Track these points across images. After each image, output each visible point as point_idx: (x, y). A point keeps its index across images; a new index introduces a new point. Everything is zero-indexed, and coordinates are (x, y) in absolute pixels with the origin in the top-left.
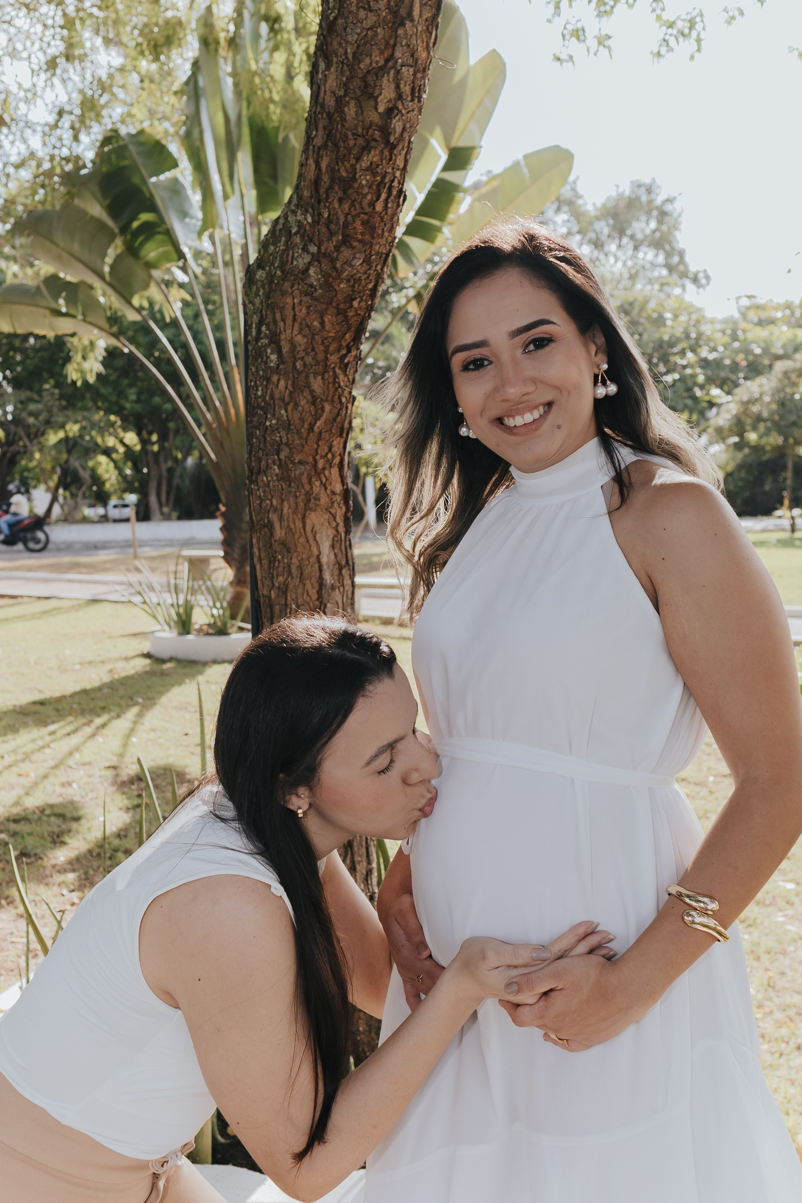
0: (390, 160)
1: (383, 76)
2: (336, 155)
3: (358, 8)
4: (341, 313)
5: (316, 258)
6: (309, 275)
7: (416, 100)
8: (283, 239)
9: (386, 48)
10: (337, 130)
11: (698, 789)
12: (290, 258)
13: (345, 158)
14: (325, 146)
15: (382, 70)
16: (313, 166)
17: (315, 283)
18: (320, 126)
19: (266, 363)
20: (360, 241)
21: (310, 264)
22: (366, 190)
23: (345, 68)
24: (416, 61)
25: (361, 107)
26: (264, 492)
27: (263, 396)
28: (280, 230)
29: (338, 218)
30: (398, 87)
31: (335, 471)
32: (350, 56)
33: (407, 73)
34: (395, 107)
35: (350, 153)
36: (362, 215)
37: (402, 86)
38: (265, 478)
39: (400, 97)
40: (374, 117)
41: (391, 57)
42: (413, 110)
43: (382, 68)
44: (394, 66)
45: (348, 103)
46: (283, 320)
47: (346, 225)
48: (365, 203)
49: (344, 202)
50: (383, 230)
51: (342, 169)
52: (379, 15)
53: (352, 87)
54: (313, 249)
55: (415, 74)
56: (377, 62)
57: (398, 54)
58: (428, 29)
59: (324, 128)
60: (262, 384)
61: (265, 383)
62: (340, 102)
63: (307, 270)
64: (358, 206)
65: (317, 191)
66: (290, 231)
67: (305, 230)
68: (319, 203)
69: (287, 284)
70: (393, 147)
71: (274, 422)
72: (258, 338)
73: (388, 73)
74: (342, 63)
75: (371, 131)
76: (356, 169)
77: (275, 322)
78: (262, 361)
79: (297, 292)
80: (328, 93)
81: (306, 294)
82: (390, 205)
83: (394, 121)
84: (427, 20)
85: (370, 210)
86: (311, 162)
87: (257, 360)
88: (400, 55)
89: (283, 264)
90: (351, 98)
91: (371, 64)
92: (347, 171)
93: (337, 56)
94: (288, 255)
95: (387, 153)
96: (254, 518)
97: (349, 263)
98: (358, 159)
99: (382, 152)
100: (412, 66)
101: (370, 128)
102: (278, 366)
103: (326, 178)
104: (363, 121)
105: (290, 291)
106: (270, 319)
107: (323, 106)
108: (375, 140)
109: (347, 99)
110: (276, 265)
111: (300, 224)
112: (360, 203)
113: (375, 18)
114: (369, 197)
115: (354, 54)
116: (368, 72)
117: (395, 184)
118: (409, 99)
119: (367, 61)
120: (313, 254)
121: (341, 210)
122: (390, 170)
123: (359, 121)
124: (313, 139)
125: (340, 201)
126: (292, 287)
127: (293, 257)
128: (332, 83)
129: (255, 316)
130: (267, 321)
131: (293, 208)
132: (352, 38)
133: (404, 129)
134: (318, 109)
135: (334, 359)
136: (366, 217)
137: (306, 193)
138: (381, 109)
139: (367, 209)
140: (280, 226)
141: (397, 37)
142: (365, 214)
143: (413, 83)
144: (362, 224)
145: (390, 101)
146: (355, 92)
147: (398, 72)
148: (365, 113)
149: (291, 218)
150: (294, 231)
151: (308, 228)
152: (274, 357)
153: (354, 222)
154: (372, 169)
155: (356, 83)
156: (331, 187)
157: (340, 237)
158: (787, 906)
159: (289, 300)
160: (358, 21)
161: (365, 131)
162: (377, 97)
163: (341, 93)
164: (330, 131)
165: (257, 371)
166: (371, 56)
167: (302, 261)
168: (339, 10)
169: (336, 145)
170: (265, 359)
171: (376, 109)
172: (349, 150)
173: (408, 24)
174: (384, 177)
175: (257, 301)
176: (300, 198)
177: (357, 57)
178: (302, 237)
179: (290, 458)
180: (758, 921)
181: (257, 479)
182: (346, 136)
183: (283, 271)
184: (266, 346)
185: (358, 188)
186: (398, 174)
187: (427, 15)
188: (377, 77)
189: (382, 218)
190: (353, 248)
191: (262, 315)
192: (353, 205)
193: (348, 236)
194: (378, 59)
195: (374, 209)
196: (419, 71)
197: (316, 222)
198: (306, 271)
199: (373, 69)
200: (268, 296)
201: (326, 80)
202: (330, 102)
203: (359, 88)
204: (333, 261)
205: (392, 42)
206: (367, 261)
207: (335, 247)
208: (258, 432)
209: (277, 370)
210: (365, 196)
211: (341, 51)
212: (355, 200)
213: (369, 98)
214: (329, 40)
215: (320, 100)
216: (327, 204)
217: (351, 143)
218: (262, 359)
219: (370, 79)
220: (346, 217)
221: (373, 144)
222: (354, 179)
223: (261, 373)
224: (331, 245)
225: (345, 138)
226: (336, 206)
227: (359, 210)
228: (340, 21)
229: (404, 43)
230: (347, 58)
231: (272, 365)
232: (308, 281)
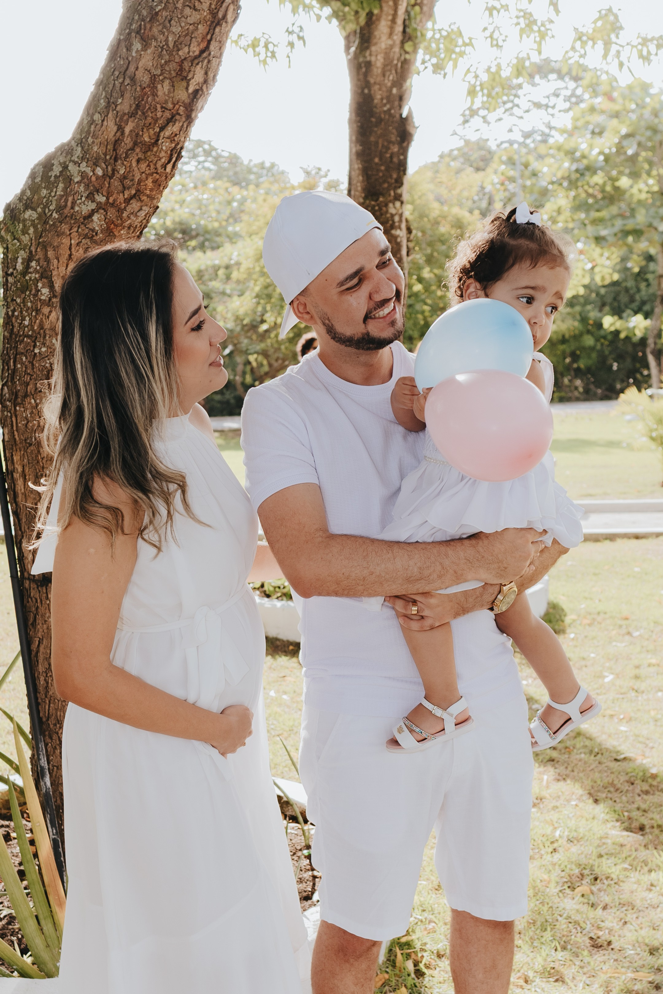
0: (186, 131)
1: (196, 64)
2: (143, 122)
3: (184, 6)
5: (102, 207)
6: (92, 221)
8: (61, 185)
9: (202, 41)
10: (147, 102)
12: (69, 204)
13: (150, 126)
14: (131, 113)
15: (196, 59)
16: (113, 128)
17: (97, 228)
18: (127, 96)
19: (36, 295)
20: (148, 197)
21: (94, 211)
22: (163, 154)
23: (164, 52)
25: (173, 86)
26: (32, 413)
27: (31, 325)
29: (133, 176)
30: (206, 73)
32: (171, 45)
34: (201, 89)
35: (156, 123)
36: (155, 175)
37: (209, 73)
38: (33, 401)
40: (183, 96)
41: (207, 49)
43: (196, 57)
44: (207, 56)
45: (163, 81)
46: (56, 258)
47: (139, 181)
48: (159, 164)
49: (141, 162)
51: (146, 135)
52: (201, 15)
53: (168, 69)
54: (101, 199)
55: (217, 64)
56: (194, 52)
59: (132, 98)
60: (29, 314)
61: (34, 314)
64: (152, 167)
65: (114, 150)
66: (71, 180)
67: (91, 181)
68: (116, 160)
69: (64, 226)
70: (190, 122)
71: (44, 349)
72: (24, 272)
73: (202, 62)
74: (162, 48)
75: (177, 106)
76: (159, 136)
77: (47, 260)
78: (30, 294)
79: (74, 234)
80: (142, 69)
81: (86, 237)
83: (197, 102)
86: (111, 124)
87: (23, 292)
88: (213, 48)
89: (60, 209)
90: (166, 78)
91: (189, 52)
92: (150, 137)
93: (155, 40)
94: (66, 201)
95: (185, 126)
96: (16, 437)
97: (135, 215)
98: (162, 129)
99: (182, 125)
100: (218, 58)
101: (177, 104)
102: (50, 299)
103: (128, 140)
104: (172, 98)
105: (68, 233)
106: (40, 256)
107: (134, 78)
108: (179, 114)
109: (162, 78)
110: (51, 208)
111: (83, 175)
112: (155, 165)
114: (163, 160)
115: (174, 42)
116: (185, 59)
119: (186, 49)
120: (99, 203)
121: (137, 169)
122: (183, 139)
123: (169, 97)
124: (117, 105)
125: (138, 161)
126: (70, 230)
127: (73, 203)
128: (147, 61)
129: (22, 252)
130: (37, 257)
131: (76, 160)
132: (175, 29)
136: (157, 177)
137: (96, 149)
138: (191, 89)
139: (160, 170)
141: (213, 34)
142: (157, 173)
143: (215, 71)
144: (153, 182)
145: (198, 83)
146: (171, 74)
147: (209, 62)
148: (176, 91)
149: (71, 168)
150: (77, 179)
151: (94, 179)
152: (45, 291)
153: (147, 179)
154: (171, 138)
155: (173, 66)
156: (131, 149)
157: (132, 192)
159: (66, 241)
160: (183, 16)
161: (172, 106)
162: (190, 80)
163: (159, 72)
164: (141, 101)
165: (24, 302)
166: (189, 46)
167: (86, 207)
168: (165, 4)
169: (143, 115)
170: (33, 292)
171: (186, 89)
173: (223, 25)
174: (177, 144)
175: (25, 238)
176: (85, 152)
177: (177, 46)
178: (87, 186)
181: (23, 400)
182: (155, 108)
183: (60, 214)
184: (37, 281)
185: (157, 152)
188: (192, 64)
189: (166, 178)
190: (142, 202)
191: (31, 252)
192: (149, 166)
193: (139, 191)
194: (195, 49)
195: (164, 170)
197: (107, 176)
198: (90, 216)
199: (190, 57)
200: (39, 235)
201: (140, 57)
202: (142, 77)
203: (174, 70)
204: (120, 211)
205: (209, 36)
207: (125, 199)
208: (24, 358)
209: (49, 303)
210: (159, 160)
211: (161, 37)
213: (182, 80)
214: (148, 25)
215: (130, 72)
216: (125, 163)
217: (159, 114)
218: (31, 291)
219: (186, 65)
220: (141, 175)
221: (177, 117)
222: (156, 144)
223: (29, 304)
224: (121, 198)
225: (154, 110)
226: (134, 164)
227: (153, 170)
228: (163, 13)
229: (216, 39)
230: (167, 45)
231: (43, 298)
232: (90, 226)
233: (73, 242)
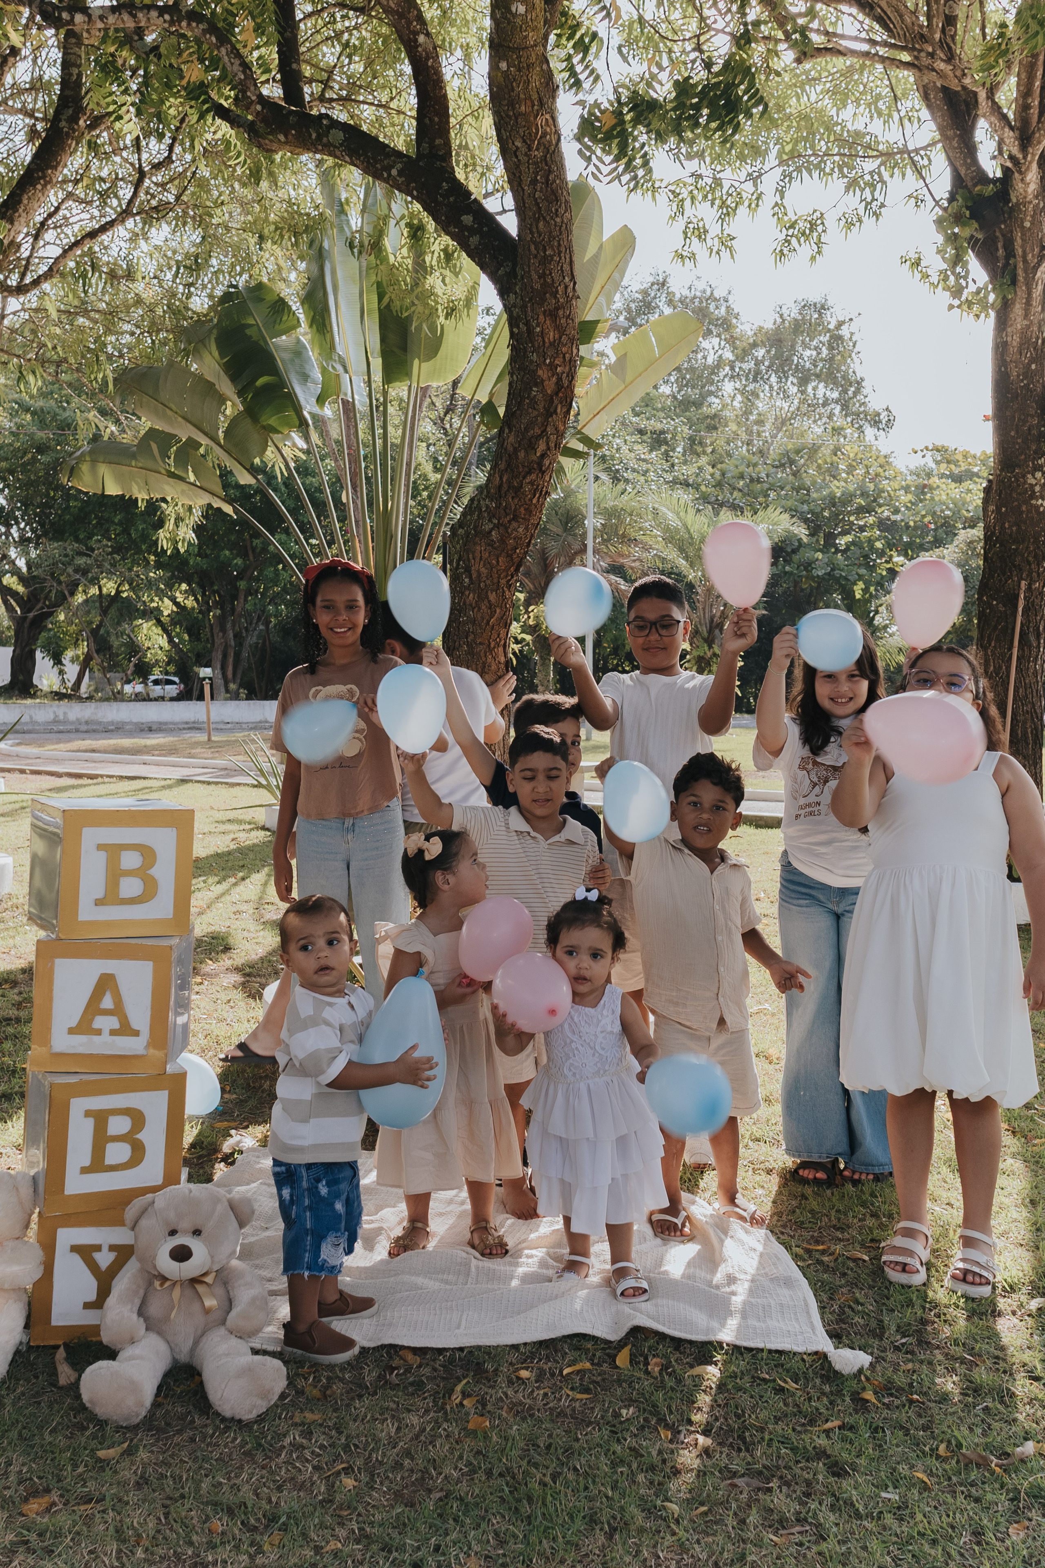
0: (542, 478)
1: (540, 439)
2: (512, 475)
4: (509, 556)
5: (496, 526)
6: (492, 535)
7: (557, 449)
9: (542, 426)
10: (513, 463)
12: (479, 523)
13: (517, 477)
14: (506, 469)
15: (540, 437)
17: (495, 540)
18: (504, 460)
19: (462, 583)
20: (522, 518)
21: (492, 529)
22: (528, 493)
23: (519, 432)
24: (558, 431)
25: (527, 453)
27: (459, 603)
28: (474, 506)
29: (511, 506)
30: (548, 444)
31: (501, 649)
33: (553, 438)
34: (546, 453)
35: (520, 475)
37: (550, 443)
39: (549, 449)
40: (535, 458)
41: (544, 431)
42: (556, 453)
44: (546, 434)
45: (520, 450)
46: (474, 559)
47: (515, 510)
49: (515, 498)
50: (536, 511)
51: (515, 482)
52: (539, 412)
53: (522, 443)
54: (496, 521)
55: (557, 437)
56: (537, 433)
57: (548, 429)
59: (506, 461)
60: (458, 596)
61: (461, 596)
62: (516, 450)
64: (523, 501)
65: (500, 491)
66: (481, 509)
67: (490, 510)
68: (500, 498)
69: (477, 539)
70: (544, 472)
71: (465, 619)
72: (458, 569)
73: (543, 438)
75: (532, 464)
76: (522, 482)
77: (469, 560)
78: (459, 582)
79: (483, 544)
80: (510, 445)
81: (489, 545)
82: (540, 499)
83: (545, 460)
84: (564, 412)
85: (530, 502)
86: (496, 473)
87: (456, 582)
89: (475, 528)
90: (522, 448)
91: (534, 433)
92: (517, 483)
93: (515, 428)
94: (479, 521)
95: (540, 475)
97: (515, 530)
98: (524, 477)
99: (537, 474)
100: (555, 433)
102: (470, 586)
103: (505, 486)
104: (528, 460)
105: (479, 543)
106: (466, 558)
107: (505, 449)
108: (534, 469)
109: (520, 448)
110: (471, 526)
111: (487, 507)
112: (524, 499)
113: (537, 413)
114: (529, 496)
115: (524, 428)
116: (532, 437)
117: (544, 489)
118: (554, 448)
119: (532, 432)
120: (495, 524)
121: (513, 503)
122: (541, 483)
123: (526, 459)
125: (513, 498)
126: (481, 541)
127: (482, 524)
128: (511, 439)
129: (456, 556)
131: (484, 497)
132: (524, 421)
133: (550, 463)
134: (503, 451)
135: (503, 581)
136: (527, 506)
137: (492, 491)
138: (538, 454)
139: (528, 502)
140: (473, 504)
141: (548, 421)
142: (526, 504)
143: (556, 440)
144: (525, 509)
145: (543, 450)
146: (524, 446)
147: (548, 437)
148: (529, 456)
149: (482, 503)
150: (484, 510)
151: (492, 508)
152: (467, 581)
153: (520, 508)
154: (532, 483)
155: (525, 441)
156: (508, 491)
157: (512, 516)
159: (478, 548)
160: (528, 413)
161: (529, 465)
162: (536, 449)
163: (517, 445)
164: (509, 463)
165: (456, 588)
166: (534, 430)
167: (488, 527)
168: (518, 408)
169: (512, 470)
170: (461, 581)
171: (535, 454)
172: (520, 473)
173: (554, 415)
174: (538, 486)
175: (458, 547)
176: (488, 492)
177: (527, 429)
178: (489, 514)
179: (474, 640)
182: (518, 466)
183: (475, 530)
184: (462, 574)
185: (523, 492)
186: (546, 484)
188: (537, 439)
189: (536, 505)
190: (519, 522)
191: (460, 555)
192: (520, 500)
193: (516, 515)
195: (532, 501)
196: (559, 436)
197: (498, 507)
198: (490, 532)
199: (535, 436)
200: (465, 544)
201: (507, 438)
202: (509, 448)
203: (526, 444)
204: (506, 528)
205: (545, 423)
206: (527, 528)
207: (508, 521)
208: (455, 625)
209: (468, 588)
210: (527, 495)
211: (518, 423)
212: (521, 498)
213: (532, 449)
214: (511, 419)
215: (504, 446)
216: (505, 499)
217: (521, 469)
219: (533, 440)
220: (516, 506)
221: (533, 471)
222: (521, 487)
223: (459, 589)
224: (506, 520)
226: (510, 500)
227: (523, 503)
228: (518, 412)
229: (551, 424)
230: (520, 428)
231: (466, 585)
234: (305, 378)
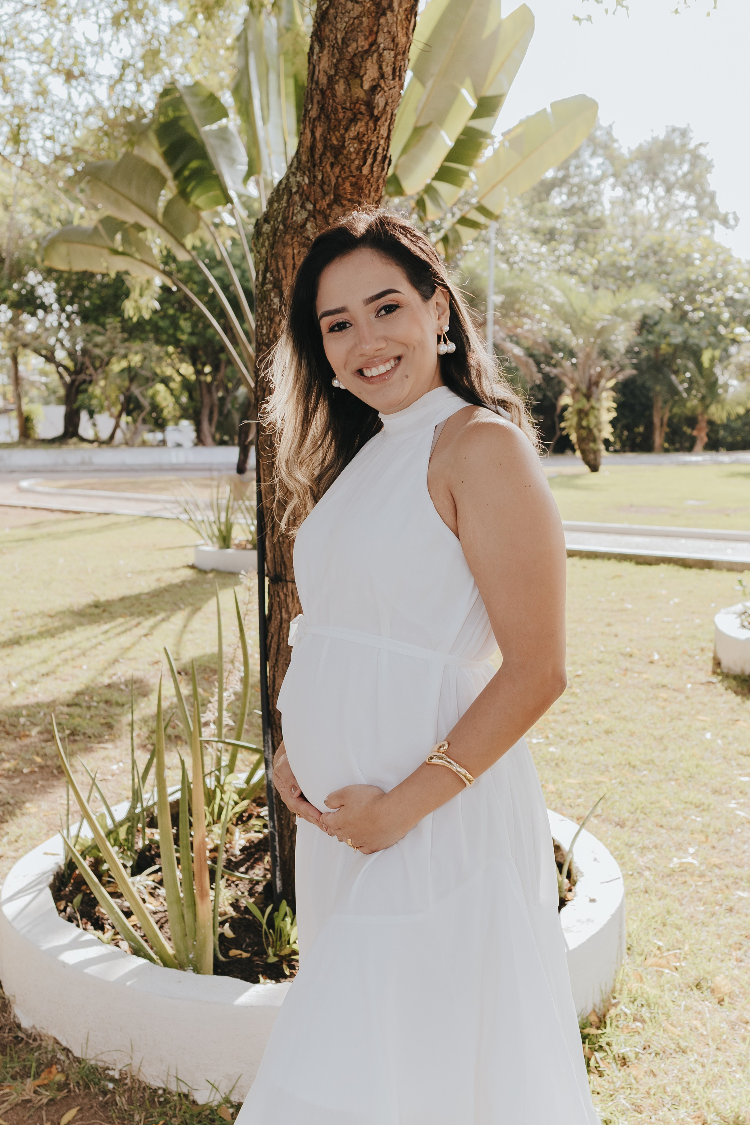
0: (375, 130)
1: (367, 59)
2: (328, 126)
5: (312, 215)
6: (306, 229)
7: (397, 79)
8: (285, 197)
9: (370, 34)
10: (329, 105)
11: (676, 694)
12: (290, 214)
13: (336, 128)
14: (319, 117)
15: (366, 54)
16: (309, 135)
18: (315, 100)
19: (270, 305)
20: (349, 200)
21: (307, 219)
22: (354, 156)
23: (336, 51)
24: (397, 45)
25: (349, 85)
27: (268, 334)
28: (283, 189)
29: (330, 180)
30: (380, 68)
32: (340, 41)
33: (388, 56)
34: (378, 85)
35: (340, 125)
36: (351, 178)
37: (384, 67)
39: (382, 76)
40: (360, 94)
41: (374, 43)
42: (394, 87)
43: (367, 52)
44: (377, 50)
45: (338, 81)
46: (285, 268)
47: (337, 186)
48: (353, 167)
49: (335, 166)
50: (369, 190)
51: (333, 138)
52: (364, 6)
53: (341, 68)
54: (310, 206)
55: (395, 57)
56: (363, 47)
57: (380, 40)
58: (407, 17)
59: (318, 102)
60: (266, 324)
61: (269, 323)
63: (305, 224)
64: (347, 170)
65: (312, 156)
66: (291, 191)
67: (303, 190)
68: (314, 167)
69: (288, 237)
70: (377, 119)
72: (263, 284)
73: (372, 56)
74: (333, 47)
75: (358, 106)
76: (344, 138)
77: (278, 270)
78: (267, 304)
79: (296, 244)
80: (322, 73)
81: (304, 245)
82: (375, 169)
83: (377, 97)
84: (406, 10)
85: (358, 173)
86: (308, 131)
87: (262, 303)
88: (382, 41)
89: (285, 219)
90: (341, 77)
91: (357, 48)
92: (337, 140)
93: (329, 41)
94: (289, 211)
95: (371, 124)
98: (347, 129)
99: (367, 124)
100: (392, 50)
101: (357, 102)
102: (280, 308)
103: (320, 146)
104: (351, 97)
105: (290, 242)
106: (273, 267)
107: (317, 83)
108: (361, 113)
109: (337, 78)
110: (279, 220)
111: (299, 185)
112: (349, 167)
113: (360, 9)
114: (357, 162)
115: (343, 39)
116: (355, 55)
117: (380, 151)
118: (391, 77)
119: (354, 45)
120: (309, 211)
121: (333, 174)
122: (374, 139)
123: (347, 97)
124: (309, 111)
125: (332, 165)
126: (292, 239)
127: (293, 213)
128: (324, 63)
129: (261, 264)
130: (272, 268)
131: (294, 171)
132: (341, 26)
133: (386, 104)
134: (314, 86)
136: (354, 180)
137: (304, 158)
138: (366, 86)
139: (355, 173)
140: (283, 186)
141: (379, 25)
142: (354, 176)
143: (394, 64)
144: (351, 185)
145: (374, 80)
146: (344, 72)
147: (380, 55)
148: (352, 90)
149: (292, 179)
150: (294, 190)
151: (305, 188)
152: (276, 300)
153: (344, 183)
154: (359, 138)
155: (345, 64)
156: (323, 154)
157: (332, 197)
158: (741, 795)
159: (289, 251)
160: (346, 11)
161: (352, 106)
162: (363, 76)
163: (332, 72)
164: (323, 105)
165: (262, 312)
166: (357, 41)
167: (300, 217)
169: (328, 118)
170: (269, 302)
171: (362, 87)
172: (339, 121)
173: (389, 14)
174: (369, 145)
175: (263, 251)
176: (299, 161)
177: (346, 42)
178: (301, 195)
180: (712, 807)
182: (336, 109)
183: (284, 225)
184: (269, 291)
185: (347, 154)
186: (382, 142)
187: (406, 5)
188: (362, 59)
189: (369, 181)
190: (343, 206)
191: (267, 264)
192: (342, 169)
193: (339, 195)
194: (363, 43)
195: (361, 172)
196: (399, 54)
197: (312, 184)
198: (303, 226)
199: (359, 52)
200: (272, 246)
201: (319, 61)
202: (323, 80)
203: (347, 68)
204: (326, 217)
205: (375, 29)
207: (328, 205)
209: (280, 312)
210: (353, 161)
211: (332, 36)
212: (345, 165)
213: (356, 77)
214: (322, 26)
215: (315, 78)
216: (321, 168)
217: (341, 115)
218: (267, 301)
219: (357, 61)
220: (337, 179)
221: (359, 116)
222: (343, 147)
223: (266, 314)
224: (325, 204)
225: (335, 111)
226: (329, 169)
227: (348, 174)
228: (332, 11)
229: (385, 30)
230: (337, 43)
231: (275, 307)
232: (305, 235)
233: (295, 251)
234: (232, 161)
